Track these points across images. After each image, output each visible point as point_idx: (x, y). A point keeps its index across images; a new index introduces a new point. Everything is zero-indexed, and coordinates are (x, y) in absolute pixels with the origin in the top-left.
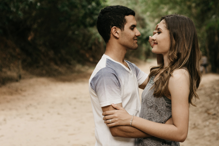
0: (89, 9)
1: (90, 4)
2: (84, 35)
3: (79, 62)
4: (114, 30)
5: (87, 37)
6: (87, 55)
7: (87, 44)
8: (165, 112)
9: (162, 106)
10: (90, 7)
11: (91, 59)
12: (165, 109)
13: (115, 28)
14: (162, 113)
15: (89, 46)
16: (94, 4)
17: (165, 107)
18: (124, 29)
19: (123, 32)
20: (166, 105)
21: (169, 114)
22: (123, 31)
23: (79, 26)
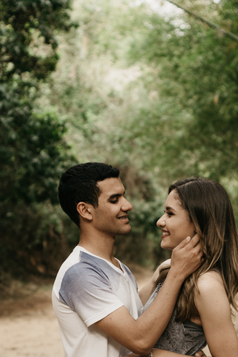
0: (35, 165)
1: (37, 154)
2: (26, 220)
3: (16, 276)
4: (81, 208)
5: (32, 223)
6: (33, 261)
7: (31, 238)
8: (181, 344)
9: (178, 333)
10: (36, 160)
11: (41, 269)
12: (181, 338)
13: (83, 205)
14: (177, 344)
15: (37, 241)
16: (44, 154)
17: (183, 335)
18: (98, 205)
19: (97, 209)
20: (183, 333)
21: (188, 347)
22: (97, 207)
23: (14, 201)
